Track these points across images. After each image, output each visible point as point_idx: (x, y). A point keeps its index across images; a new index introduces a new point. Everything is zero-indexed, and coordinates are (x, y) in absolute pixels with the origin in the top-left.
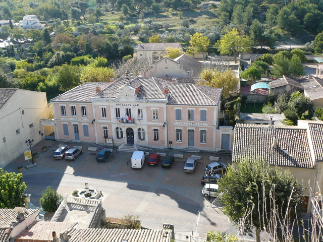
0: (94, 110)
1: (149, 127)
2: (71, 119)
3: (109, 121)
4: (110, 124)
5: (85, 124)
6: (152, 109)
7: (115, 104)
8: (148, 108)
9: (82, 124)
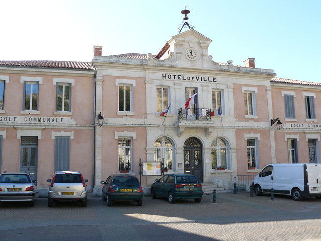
0: (99, 89)
1: (239, 132)
2: (20, 120)
3: (141, 121)
4: (143, 130)
5: (63, 134)
6: (244, 89)
7: (158, 75)
8: (236, 88)
9: (54, 134)
